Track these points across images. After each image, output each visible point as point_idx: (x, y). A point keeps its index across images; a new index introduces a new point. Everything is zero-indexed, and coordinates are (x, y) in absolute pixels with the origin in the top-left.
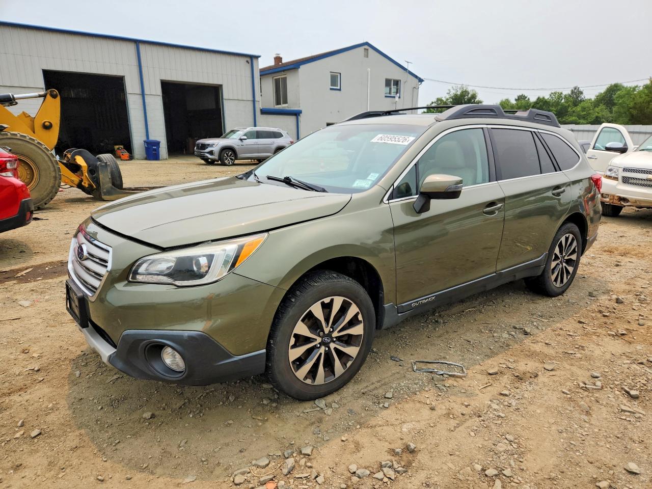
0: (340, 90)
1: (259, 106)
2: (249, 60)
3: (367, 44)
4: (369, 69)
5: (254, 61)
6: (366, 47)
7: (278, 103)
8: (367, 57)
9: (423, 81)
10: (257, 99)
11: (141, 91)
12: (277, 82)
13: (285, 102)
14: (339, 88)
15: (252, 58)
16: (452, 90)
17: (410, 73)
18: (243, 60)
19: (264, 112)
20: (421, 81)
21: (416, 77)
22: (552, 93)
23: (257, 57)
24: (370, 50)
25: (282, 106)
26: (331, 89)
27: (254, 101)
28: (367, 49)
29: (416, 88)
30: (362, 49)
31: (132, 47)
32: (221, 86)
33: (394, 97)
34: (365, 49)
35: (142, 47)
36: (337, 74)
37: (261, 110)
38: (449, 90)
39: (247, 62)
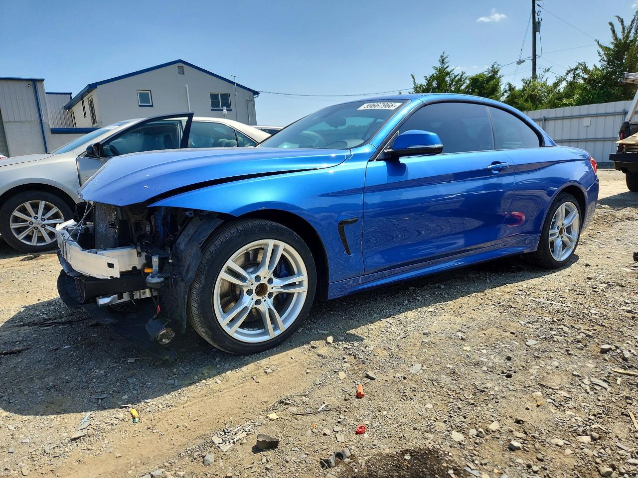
0: (152, 106)
1: (49, 126)
2: (30, 84)
3: (180, 61)
4: (187, 86)
5: (38, 84)
6: (180, 64)
7: (94, 123)
8: (183, 74)
9: (260, 93)
10: (44, 120)
12: (90, 102)
14: (151, 104)
15: (34, 82)
17: (238, 85)
18: (24, 84)
19: (54, 131)
20: (256, 93)
21: (248, 89)
23: (42, 80)
24: (185, 67)
26: (140, 106)
27: (41, 122)
28: (182, 66)
29: (249, 101)
30: (174, 66)
33: (222, 110)
34: (178, 66)
36: (147, 91)
37: (51, 130)
39: (28, 85)
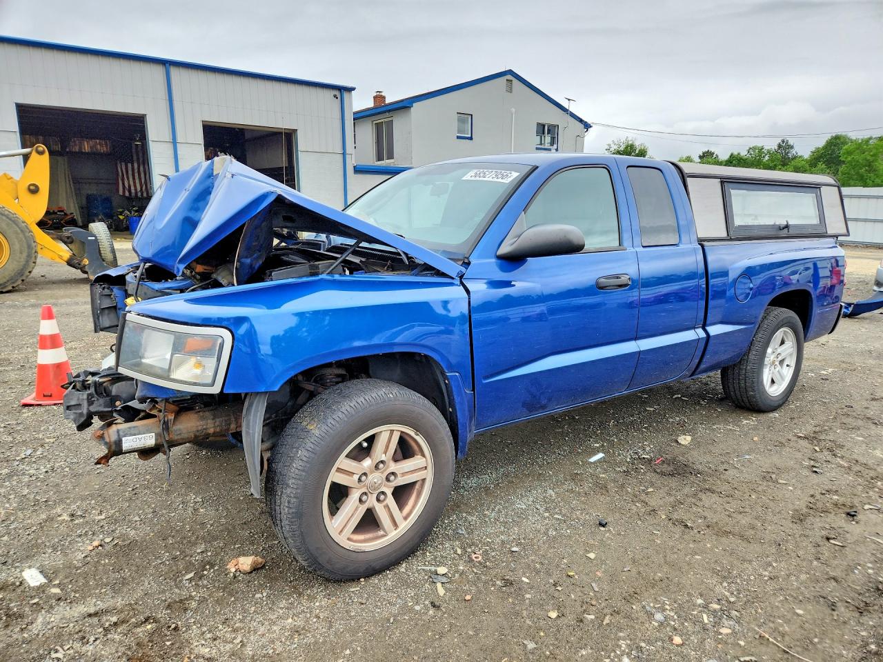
0: (471, 138)
1: (351, 162)
2: (337, 93)
3: (510, 72)
4: (513, 110)
5: (346, 95)
6: (509, 77)
7: (380, 158)
8: (511, 92)
9: (591, 127)
10: (348, 151)
11: (171, 138)
12: (379, 127)
13: (391, 156)
14: (470, 136)
15: (342, 91)
16: (612, 145)
17: (573, 115)
18: (329, 94)
19: (358, 170)
20: (587, 126)
21: (581, 121)
22: (750, 148)
23: (350, 90)
24: (515, 81)
25: (385, 163)
26: (458, 137)
27: (344, 154)
28: (511, 81)
29: (580, 137)
30: (503, 80)
31: (159, 71)
32: (295, 131)
33: (550, 150)
34: (507, 80)
35: (174, 72)
36: (466, 116)
37: (354, 167)
38: (609, 145)
39: (335, 96)
